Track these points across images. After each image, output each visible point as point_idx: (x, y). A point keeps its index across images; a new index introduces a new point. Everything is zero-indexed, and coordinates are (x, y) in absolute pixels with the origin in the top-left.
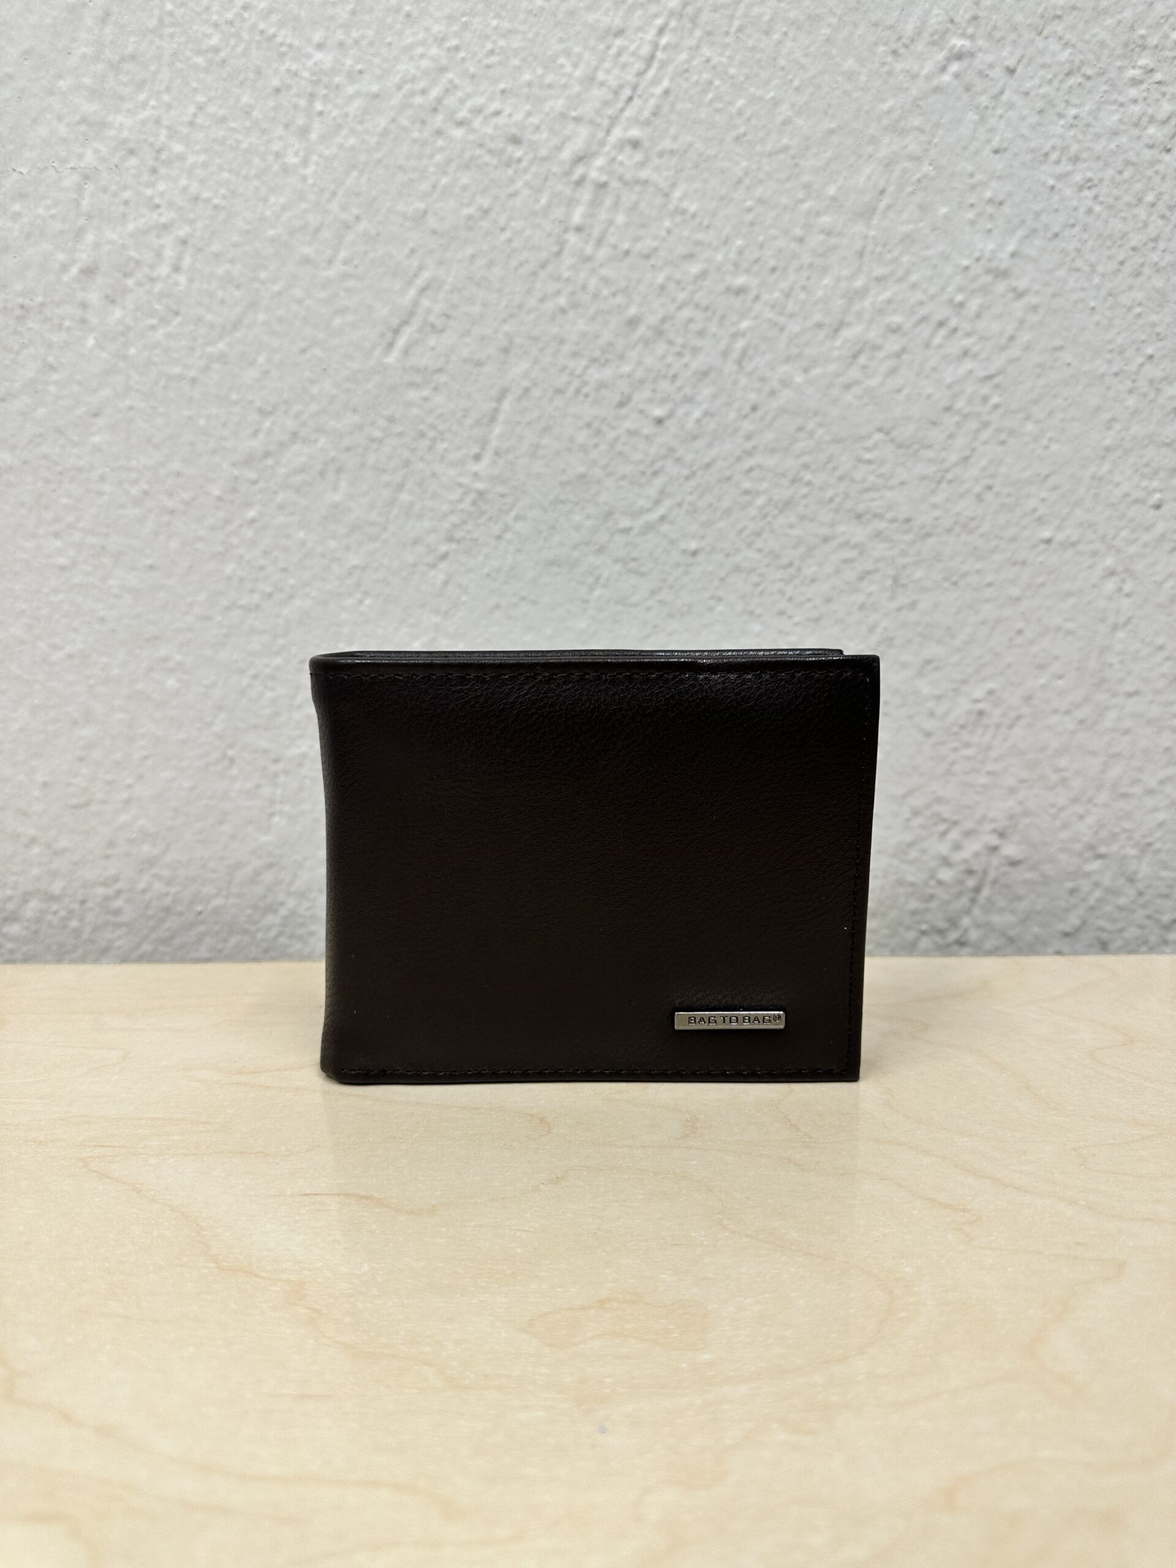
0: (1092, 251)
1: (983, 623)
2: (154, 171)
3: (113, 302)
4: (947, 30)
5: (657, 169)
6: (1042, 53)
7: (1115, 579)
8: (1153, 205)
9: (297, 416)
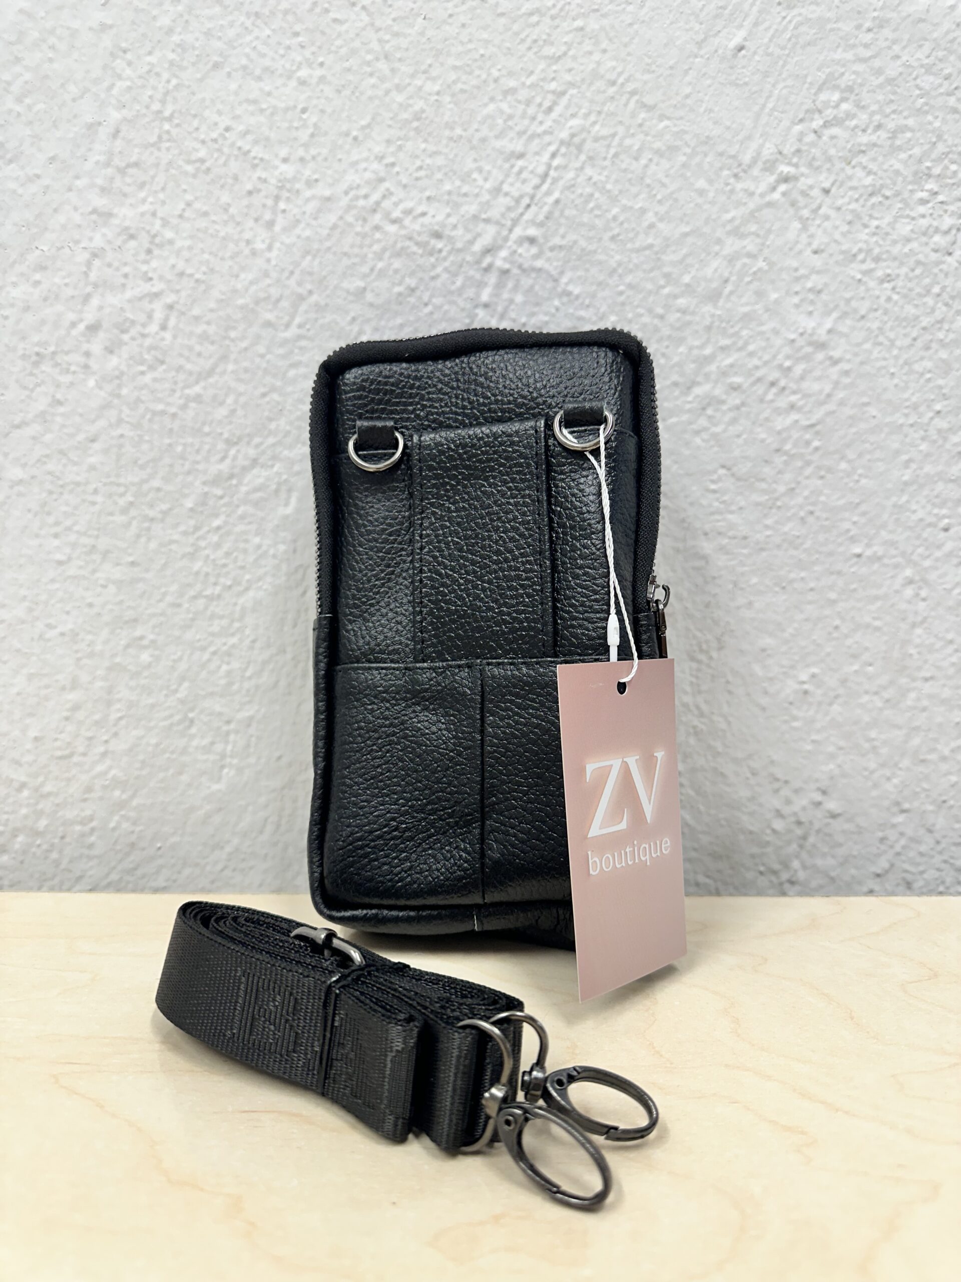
0: (892, 329)
1: (807, 620)
2: (149, 252)
3: (111, 352)
4: (777, 160)
5: (548, 260)
6: (850, 178)
7: (913, 586)
8: (939, 295)
9: (257, 446)
